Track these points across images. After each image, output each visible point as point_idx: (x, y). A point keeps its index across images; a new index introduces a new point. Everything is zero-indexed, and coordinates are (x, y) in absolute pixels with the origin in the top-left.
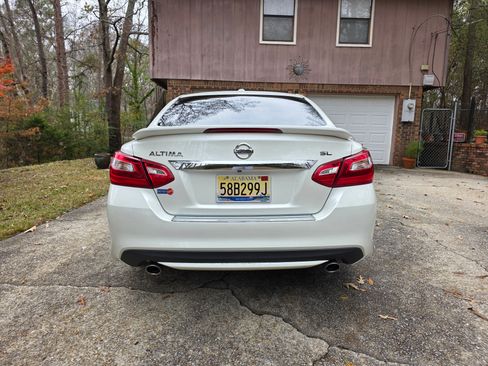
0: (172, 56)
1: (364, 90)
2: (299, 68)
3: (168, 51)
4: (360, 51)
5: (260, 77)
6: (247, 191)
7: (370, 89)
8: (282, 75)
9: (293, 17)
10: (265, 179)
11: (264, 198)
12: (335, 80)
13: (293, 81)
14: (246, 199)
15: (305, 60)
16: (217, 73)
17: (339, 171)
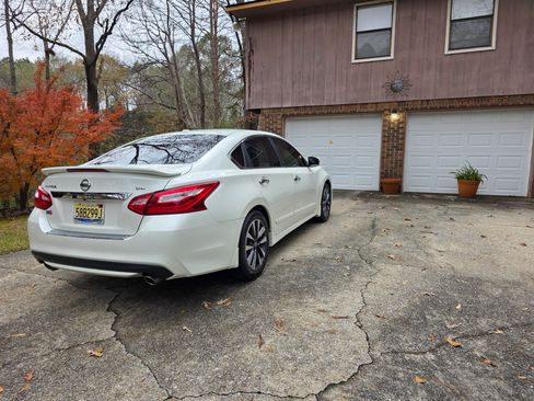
0: (265, 87)
1: (484, 103)
2: (398, 84)
3: (262, 83)
4: (478, 55)
5: (352, 98)
6: (90, 215)
7: (495, 101)
8: (378, 95)
9: (390, 29)
10: (101, 206)
11: (99, 221)
12: (443, 95)
13: (390, 99)
14: (89, 221)
15: (405, 75)
16: (307, 99)
17: (148, 203)
